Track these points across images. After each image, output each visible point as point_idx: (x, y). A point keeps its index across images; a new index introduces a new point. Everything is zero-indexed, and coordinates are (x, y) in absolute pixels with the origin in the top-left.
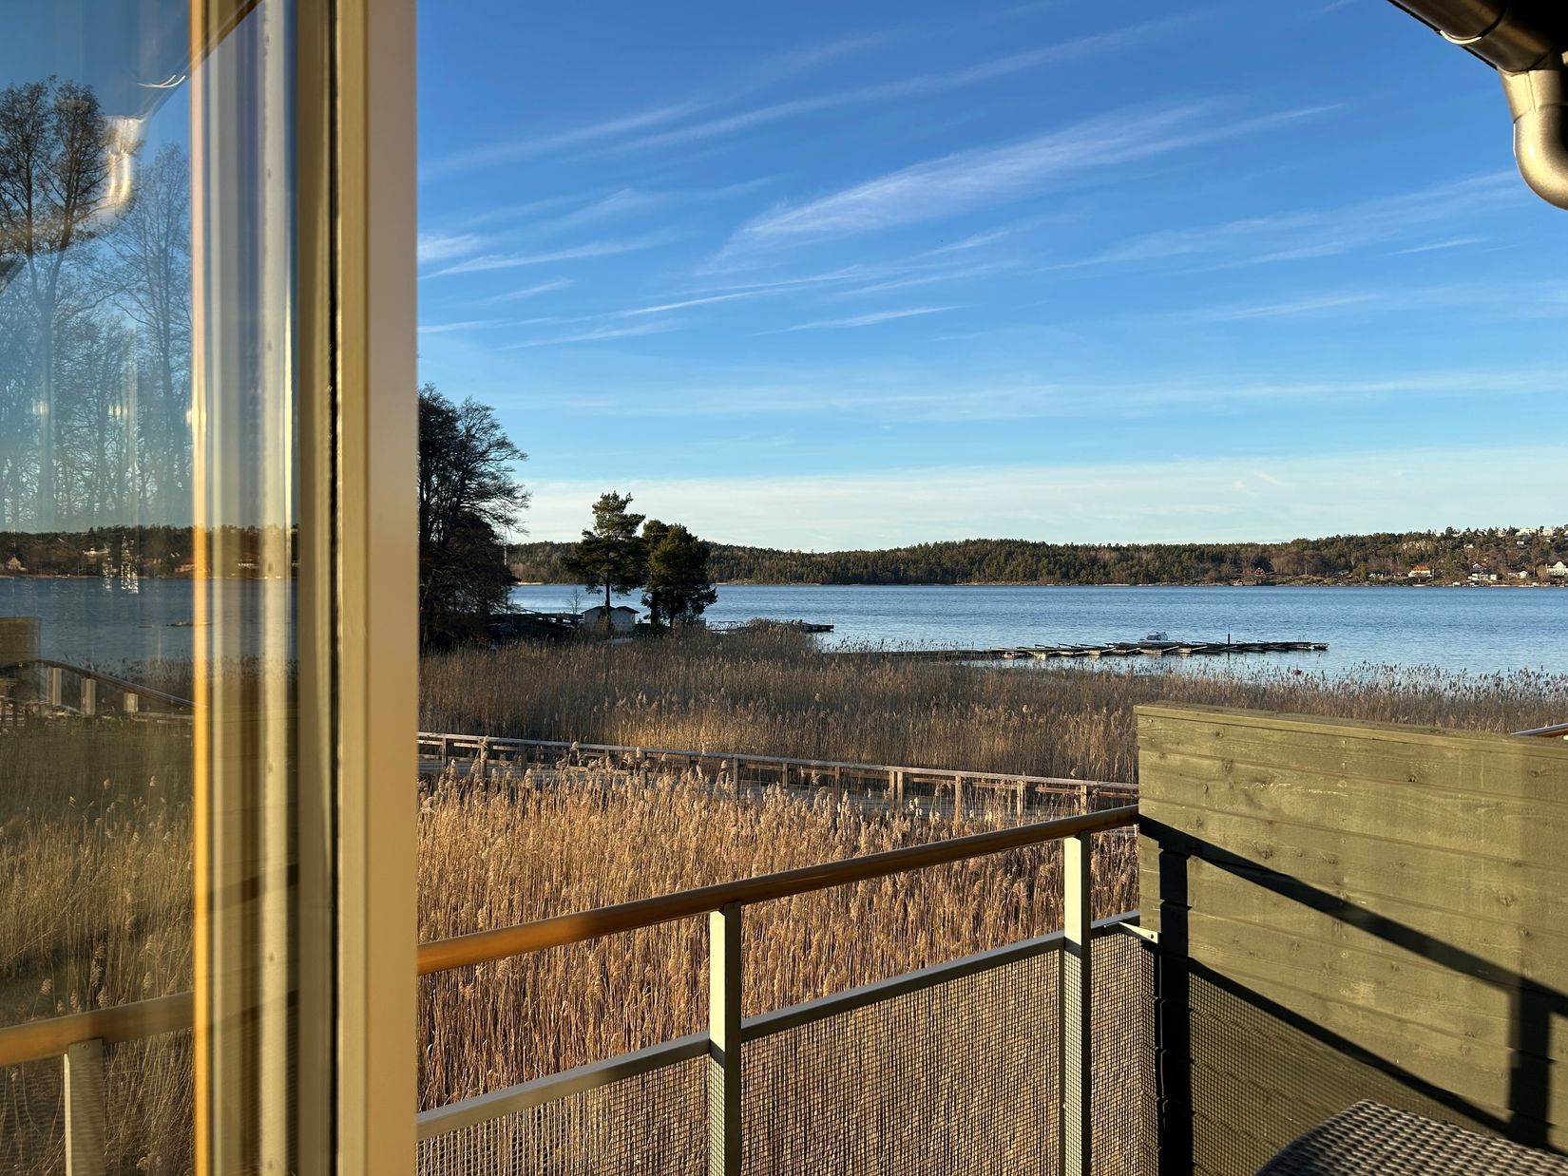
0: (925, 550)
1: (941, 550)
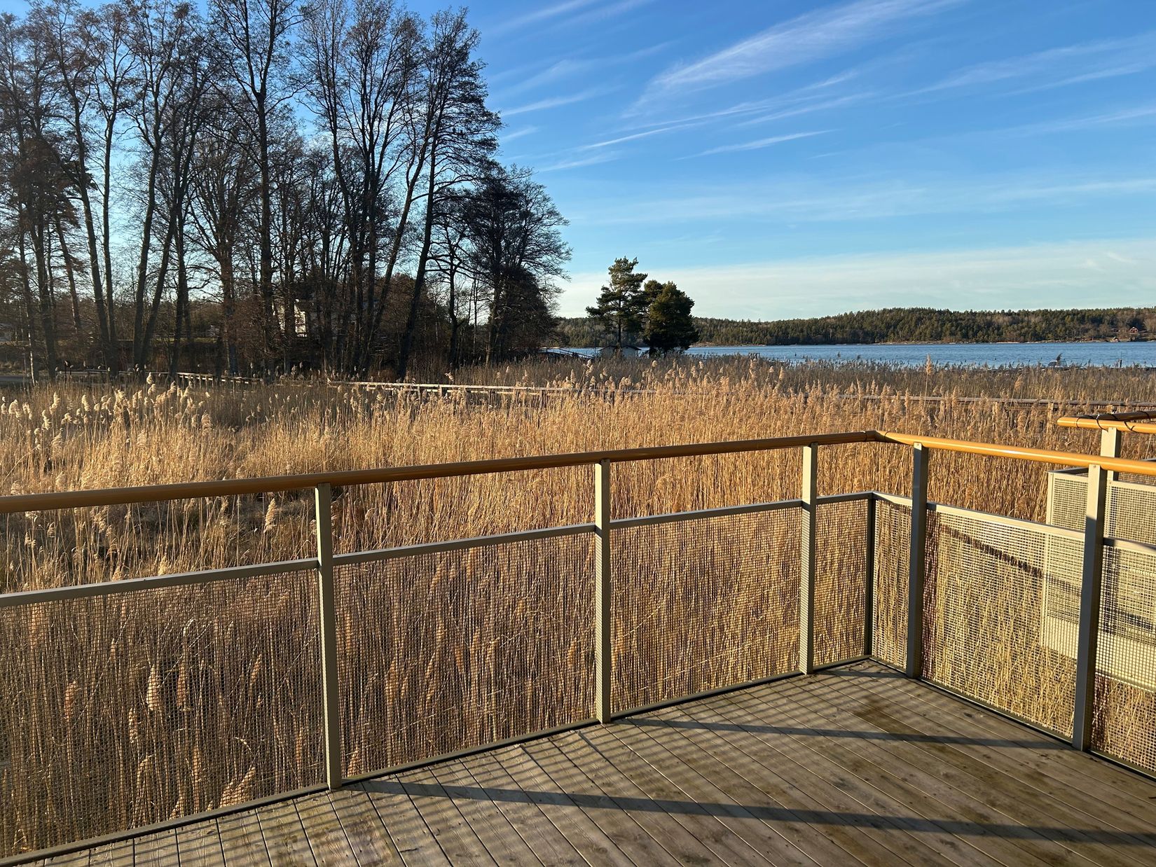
0: (850, 318)
1: (862, 317)
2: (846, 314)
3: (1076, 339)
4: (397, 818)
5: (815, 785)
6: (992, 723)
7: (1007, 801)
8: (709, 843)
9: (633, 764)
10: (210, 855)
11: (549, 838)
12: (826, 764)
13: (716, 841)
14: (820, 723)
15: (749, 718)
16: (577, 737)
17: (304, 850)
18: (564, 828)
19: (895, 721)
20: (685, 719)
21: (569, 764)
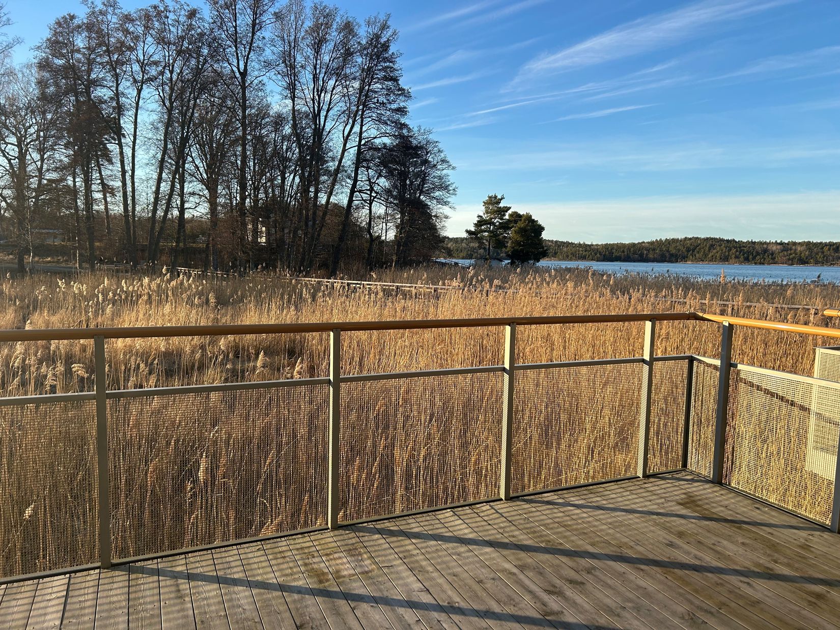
0: (660, 243)
1: (669, 243)
2: (657, 240)
3: (832, 264)
4: (377, 548)
5: (653, 545)
6: (773, 513)
7: (786, 560)
8: (584, 574)
9: (528, 526)
10: (261, 562)
11: (478, 565)
12: (660, 533)
13: (588, 573)
14: (653, 508)
15: (604, 502)
16: (488, 507)
17: (320, 562)
18: (486, 560)
19: (706, 509)
20: (561, 501)
21: (485, 523)
